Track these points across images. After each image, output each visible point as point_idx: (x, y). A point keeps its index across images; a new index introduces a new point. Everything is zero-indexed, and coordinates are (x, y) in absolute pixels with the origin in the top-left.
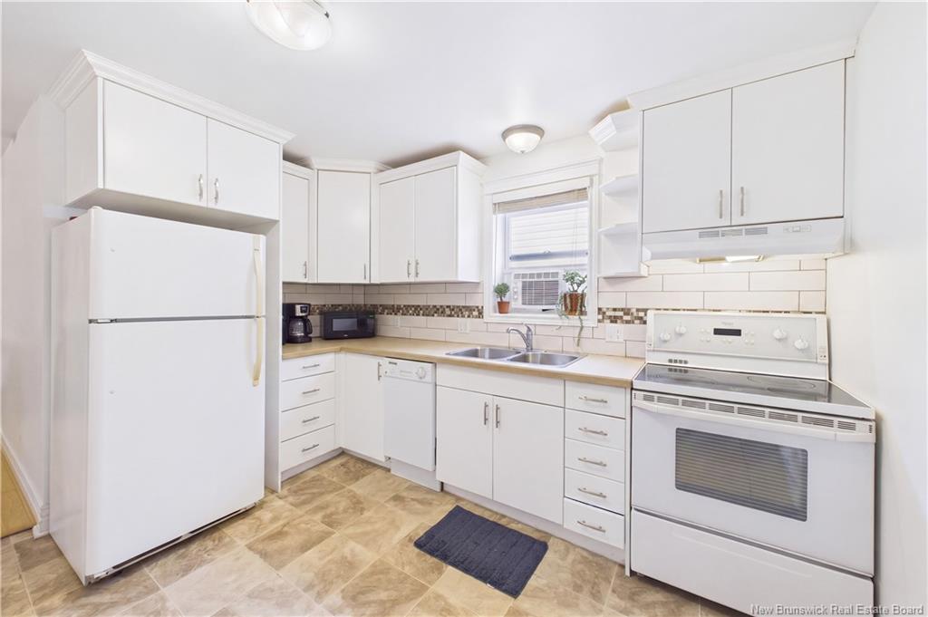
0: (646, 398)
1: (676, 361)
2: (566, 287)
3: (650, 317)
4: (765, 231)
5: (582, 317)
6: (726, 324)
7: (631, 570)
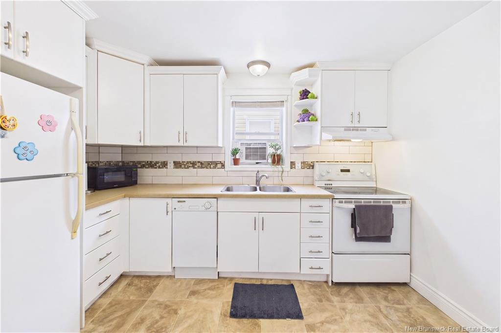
0: (340, 202)
1: (327, 185)
2: (270, 151)
3: (317, 166)
4: (365, 130)
5: (283, 166)
6: (344, 167)
7: (332, 281)
